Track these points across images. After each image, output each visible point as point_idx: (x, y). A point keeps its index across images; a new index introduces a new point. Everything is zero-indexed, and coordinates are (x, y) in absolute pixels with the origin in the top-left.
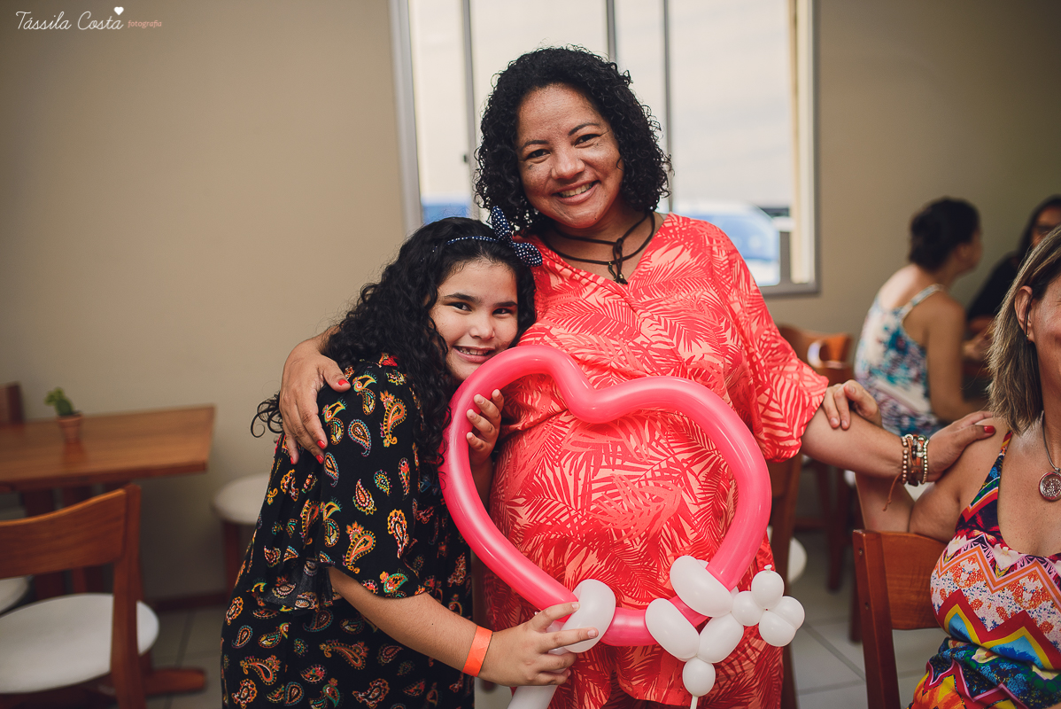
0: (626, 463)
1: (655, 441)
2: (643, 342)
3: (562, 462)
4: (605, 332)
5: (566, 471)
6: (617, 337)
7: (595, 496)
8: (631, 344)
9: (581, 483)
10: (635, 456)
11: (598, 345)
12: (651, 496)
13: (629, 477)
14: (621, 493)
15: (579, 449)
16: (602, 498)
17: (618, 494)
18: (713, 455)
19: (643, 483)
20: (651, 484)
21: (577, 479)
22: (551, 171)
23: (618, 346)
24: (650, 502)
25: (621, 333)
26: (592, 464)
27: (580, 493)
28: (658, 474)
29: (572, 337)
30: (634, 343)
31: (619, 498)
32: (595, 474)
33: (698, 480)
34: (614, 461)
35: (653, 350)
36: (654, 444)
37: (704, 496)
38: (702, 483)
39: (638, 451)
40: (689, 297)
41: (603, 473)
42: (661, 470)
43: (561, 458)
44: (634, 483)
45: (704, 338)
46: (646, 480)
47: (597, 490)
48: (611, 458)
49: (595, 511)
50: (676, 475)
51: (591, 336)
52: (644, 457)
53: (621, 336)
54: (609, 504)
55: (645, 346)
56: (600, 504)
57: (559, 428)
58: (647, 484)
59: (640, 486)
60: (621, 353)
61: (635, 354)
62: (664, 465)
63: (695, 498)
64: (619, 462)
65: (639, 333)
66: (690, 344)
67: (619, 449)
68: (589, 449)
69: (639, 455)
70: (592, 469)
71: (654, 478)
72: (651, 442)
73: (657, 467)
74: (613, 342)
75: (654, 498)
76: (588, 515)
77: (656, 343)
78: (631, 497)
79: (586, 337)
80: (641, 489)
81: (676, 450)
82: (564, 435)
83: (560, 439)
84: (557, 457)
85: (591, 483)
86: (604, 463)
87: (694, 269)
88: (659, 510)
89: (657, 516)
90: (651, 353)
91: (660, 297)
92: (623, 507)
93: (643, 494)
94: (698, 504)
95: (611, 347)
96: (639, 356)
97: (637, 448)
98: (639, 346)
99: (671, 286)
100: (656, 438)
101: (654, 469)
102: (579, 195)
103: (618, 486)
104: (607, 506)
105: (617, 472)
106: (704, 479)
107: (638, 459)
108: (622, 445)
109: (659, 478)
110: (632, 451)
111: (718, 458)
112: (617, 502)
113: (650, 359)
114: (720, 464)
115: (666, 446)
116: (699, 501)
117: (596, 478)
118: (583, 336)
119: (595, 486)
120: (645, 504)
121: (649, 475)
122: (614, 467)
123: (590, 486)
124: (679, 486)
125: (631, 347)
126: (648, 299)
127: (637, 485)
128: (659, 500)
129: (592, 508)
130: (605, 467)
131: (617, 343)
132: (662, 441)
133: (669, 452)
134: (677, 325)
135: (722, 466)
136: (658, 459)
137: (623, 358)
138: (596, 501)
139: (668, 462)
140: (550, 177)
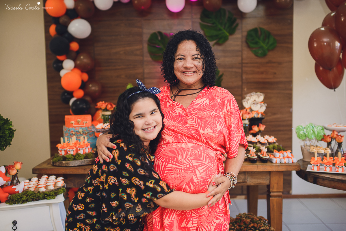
0: (177, 164)
1: (187, 158)
2: (188, 126)
3: (159, 160)
4: (177, 121)
5: (160, 162)
6: (180, 124)
7: (166, 172)
8: (184, 126)
9: (163, 167)
10: (180, 162)
11: (175, 125)
12: (182, 175)
13: (177, 168)
14: (174, 172)
15: (164, 157)
16: (168, 173)
17: (172, 172)
18: (208, 164)
19: (180, 171)
20: (183, 171)
21: (162, 166)
22: (183, 65)
23: (181, 127)
24: (181, 177)
25: (182, 122)
26: (167, 162)
27: (162, 170)
28: (186, 169)
29: (167, 121)
30: (185, 126)
31: (173, 174)
32: (167, 165)
33: (200, 172)
34: (173, 162)
35: (191, 129)
36: (186, 159)
37: (201, 177)
38: (201, 173)
39: (181, 161)
40: (206, 114)
41: (170, 165)
42: (187, 168)
43: (159, 158)
44: (178, 170)
45: (209, 127)
46: (182, 170)
47: (167, 170)
48: (172, 161)
49: (165, 176)
50: (191, 170)
51: (173, 122)
52: (182, 163)
53: (182, 124)
54: (170, 175)
55: (189, 127)
56: (167, 174)
57: (161, 149)
58: (182, 171)
59: (179, 171)
60: (181, 129)
61: (185, 129)
62: (188, 166)
63: (197, 177)
64: (174, 163)
65: (187, 123)
66: (204, 129)
67: (175, 159)
68: (167, 157)
69: (181, 162)
70: (167, 163)
71: (184, 170)
72: (185, 158)
73: (186, 167)
74: (179, 125)
75: (183, 176)
76: (163, 177)
77: (192, 127)
78: (176, 174)
79: (171, 122)
80: (179, 172)
81: (193, 162)
82: (162, 151)
83: (160, 152)
84: (158, 158)
85: (166, 167)
86: (170, 162)
87: (209, 106)
88: (184, 179)
89: (183, 181)
90: (190, 130)
91: (197, 112)
92: (173, 177)
93: (180, 174)
94: (198, 179)
95: (178, 127)
96: (187, 130)
97: (180, 160)
98: (187, 127)
99: (201, 109)
100: (187, 157)
101: (185, 167)
102: (190, 73)
103: (173, 170)
104: (169, 175)
105: (174, 166)
106: (202, 172)
107: (180, 163)
108: (177, 158)
109: (186, 170)
110: (179, 160)
111: (209, 165)
112: (172, 175)
113: (190, 131)
114: (210, 167)
115: (190, 160)
116: (198, 178)
117: (167, 166)
118: (170, 121)
119: (167, 169)
120: (180, 177)
121: (183, 168)
122: (173, 164)
123: (165, 169)
124: (192, 173)
125: (185, 127)
126: (193, 112)
127: (178, 171)
128: (184, 176)
129: (165, 175)
130: (170, 164)
131: (180, 126)
132: (189, 159)
133: (190, 162)
134: (201, 122)
135: (211, 168)
136: (187, 164)
137: (182, 130)
138: (166, 173)
139: (189, 165)
140: (183, 66)
